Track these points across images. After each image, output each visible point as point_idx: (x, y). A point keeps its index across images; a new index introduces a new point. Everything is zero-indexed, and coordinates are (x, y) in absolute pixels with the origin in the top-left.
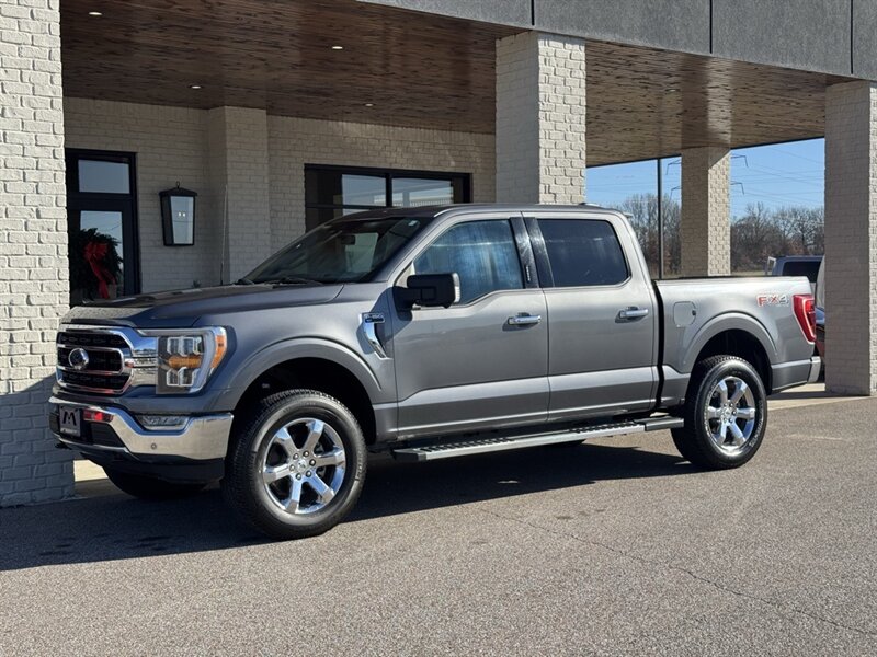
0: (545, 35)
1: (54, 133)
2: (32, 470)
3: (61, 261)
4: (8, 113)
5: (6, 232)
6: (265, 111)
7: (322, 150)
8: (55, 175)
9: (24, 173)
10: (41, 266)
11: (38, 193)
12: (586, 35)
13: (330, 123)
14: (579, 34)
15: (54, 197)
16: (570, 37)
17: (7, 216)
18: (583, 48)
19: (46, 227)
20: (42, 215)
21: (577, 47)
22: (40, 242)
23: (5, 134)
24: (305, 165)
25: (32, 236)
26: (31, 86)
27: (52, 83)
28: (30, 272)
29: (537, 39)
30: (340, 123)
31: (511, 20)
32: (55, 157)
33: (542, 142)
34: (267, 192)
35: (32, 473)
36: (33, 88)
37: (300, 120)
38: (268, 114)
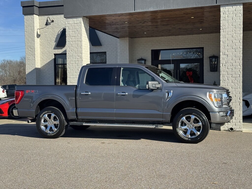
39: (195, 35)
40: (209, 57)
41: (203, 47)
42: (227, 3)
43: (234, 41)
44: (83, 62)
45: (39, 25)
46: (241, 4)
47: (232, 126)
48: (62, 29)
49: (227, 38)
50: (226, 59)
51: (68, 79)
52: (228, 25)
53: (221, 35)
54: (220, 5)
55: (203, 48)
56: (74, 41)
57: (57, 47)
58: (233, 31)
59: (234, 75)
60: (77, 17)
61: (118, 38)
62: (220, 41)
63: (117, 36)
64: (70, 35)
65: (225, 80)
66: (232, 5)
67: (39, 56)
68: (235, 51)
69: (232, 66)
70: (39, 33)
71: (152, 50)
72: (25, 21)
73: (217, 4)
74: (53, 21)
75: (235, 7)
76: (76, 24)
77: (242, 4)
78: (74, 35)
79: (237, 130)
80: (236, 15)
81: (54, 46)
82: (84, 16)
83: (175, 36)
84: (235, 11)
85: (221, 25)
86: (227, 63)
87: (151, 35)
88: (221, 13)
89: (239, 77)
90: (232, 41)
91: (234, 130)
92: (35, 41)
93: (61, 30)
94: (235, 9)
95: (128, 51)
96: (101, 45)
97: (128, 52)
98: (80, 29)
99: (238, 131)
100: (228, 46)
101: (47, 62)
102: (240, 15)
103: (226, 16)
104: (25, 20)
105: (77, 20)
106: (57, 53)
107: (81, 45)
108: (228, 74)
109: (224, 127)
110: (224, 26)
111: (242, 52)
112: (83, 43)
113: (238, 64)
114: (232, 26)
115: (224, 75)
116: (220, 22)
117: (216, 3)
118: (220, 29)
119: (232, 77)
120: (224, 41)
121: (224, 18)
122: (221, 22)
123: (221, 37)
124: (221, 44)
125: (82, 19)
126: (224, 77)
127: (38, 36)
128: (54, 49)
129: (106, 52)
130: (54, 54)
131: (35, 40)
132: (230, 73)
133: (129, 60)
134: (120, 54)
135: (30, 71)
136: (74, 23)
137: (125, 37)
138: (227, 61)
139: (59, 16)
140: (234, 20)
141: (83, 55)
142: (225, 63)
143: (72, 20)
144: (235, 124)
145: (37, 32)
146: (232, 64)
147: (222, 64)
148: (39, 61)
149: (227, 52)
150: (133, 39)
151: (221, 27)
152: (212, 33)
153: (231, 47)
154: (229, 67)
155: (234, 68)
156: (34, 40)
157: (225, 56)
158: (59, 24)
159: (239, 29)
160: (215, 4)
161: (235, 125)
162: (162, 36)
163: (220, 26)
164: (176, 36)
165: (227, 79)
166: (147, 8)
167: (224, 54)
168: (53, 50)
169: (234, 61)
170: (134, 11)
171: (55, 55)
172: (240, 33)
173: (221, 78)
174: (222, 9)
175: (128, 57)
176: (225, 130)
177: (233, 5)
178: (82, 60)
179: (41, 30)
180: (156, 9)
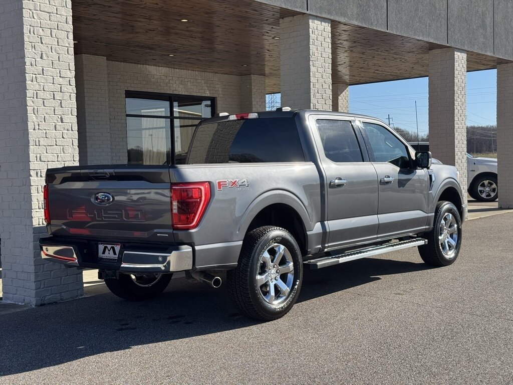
0: (312, 17)
1: (69, 70)
2: (61, 279)
3: (75, 149)
4: (44, 57)
5: (45, 131)
6: (105, 57)
7: (135, 82)
8: (70, 95)
9: (54, 94)
10: (64, 152)
11: (61, 107)
12: (332, 18)
13: (139, 65)
14: (328, 17)
15: (70, 109)
16: (324, 18)
17: (45, 122)
18: (330, 25)
19: (66, 128)
20: (64, 121)
21: (327, 24)
22: (63, 138)
23: (43, 70)
24: (126, 90)
25: (58, 134)
26: (56, 40)
27: (68, 38)
28: (58, 156)
29: (309, 19)
30: (145, 66)
31: (297, 8)
32: (70, 85)
33: (312, 79)
34: (107, 107)
35: (61, 281)
36: (58, 41)
37: (122, 63)
38: (107, 59)
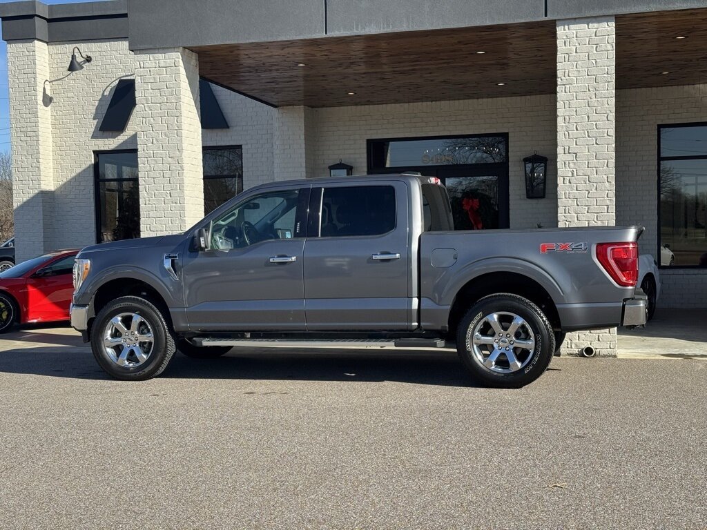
39: (485, 100)
40: (522, 159)
41: (507, 133)
42: (574, 16)
43: (594, 116)
44: (185, 174)
45: (48, 71)
46: (612, 18)
47: (589, 343)
48: (117, 82)
49: (575, 109)
50: (572, 165)
51: (142, 220)
52: (576, 73)
53: (558, 100)
54: (555, 20)
55: (505, 136)
56: (158, 115)
57: (101, 132)
58: (589, 90)
59: (594, 208)
60: (166, 50)
61: (275, 106)
62: (555, 116)
63: (274, 101)
64: (147, 100)
65: (570, 220)
66: (586, 20)
67: (51, 158)
68: (597, 144)
69: (588, 182)
70: (48, 92)
71: (368, 140)
72: (10, 60)
73: (546, 19)
74: (90, 57)
75: (596, 25)
76: (164, 69)
77: (614, 18)
78: (159, 99)
79: (604, 352)
80: (597, 47)
81: (92, 130)
82: (185, 48)
83: (432, 101)
84: (596, 36)
85: (559, 73)
86: (575, 174)
87: (368, 99)
88: (558, 41)
89: (608, 212)
90: (588, 117)
91: (595, 354)
92: (39, 114)
93: (113, 85)
94: (596, 32)
95: (304, 142)
96: (228, 127)
97: (303, 146)
98: (174, 82)
99: (605, 356)
100: (579, 129)
101: (74, 174)
102: (609, 47)
103: (570, 50)
104: (9, 55)
105: (167, 56)
106: (102, 149)
107: (180, 128)
108: (578, 205)
109: (570, 346)
110: (566, 75)
111: (614, 145)
112: (183, 121)
113: (605, 177)
114: (587, 77)
115: (567, 208)
116: (556, 66)
117: (546, 16)
118: (556, 85)
119: (588, 212)
120: (567, 117)
121: (567, 56)
122: (559, 65)
123: (560, 104)
124: (558, 124)
125: (179, 54)
126: (567, 212)
127: (47, 100)
128: (93, 137)
129: (241, 146)
130: (93, 151)
131: (39, 111)
132: (584, 201)
133: (306, 167)
134: (282, 152)
135: (25, 200)
136: (159, 67)
137: (293, 105)
138: (575, 170)
139: (108, 44)
140: (594, 62)
141: (185, 153)
142: (570, 175)
143: (151, 59)
144: (599, 336)
145: (44, 89)
146: (587, 177)
147: (562, 178)
148: (52, 170)
149: (576, 145)
150: (316, 109)
151: (559, 80)
152: (530, 93)
153: (584, 133)
154: (581, 187)
155: (594, 188)
156: (37, 112)
157: (571, 157)
158: (108, 67)
159: (607, 84)
160: (544, 18)
161: (599, 340)
162: (397, 101)
163: (555, 76)
164: (434, 102)
165: (576, 219)
166: (361, 26)
167: (567, 152)
168: (90, 139)
169: (594, 169)
170: (324, 35)
171: (97, 153)
172: (608, 95)
173: (559, 215)
174: (561, 31)
175: (304, 160)
176: (571, 354)
177: (589, 20)
178: (181, 167)
179: (54, 83)
180: (384, 28)
